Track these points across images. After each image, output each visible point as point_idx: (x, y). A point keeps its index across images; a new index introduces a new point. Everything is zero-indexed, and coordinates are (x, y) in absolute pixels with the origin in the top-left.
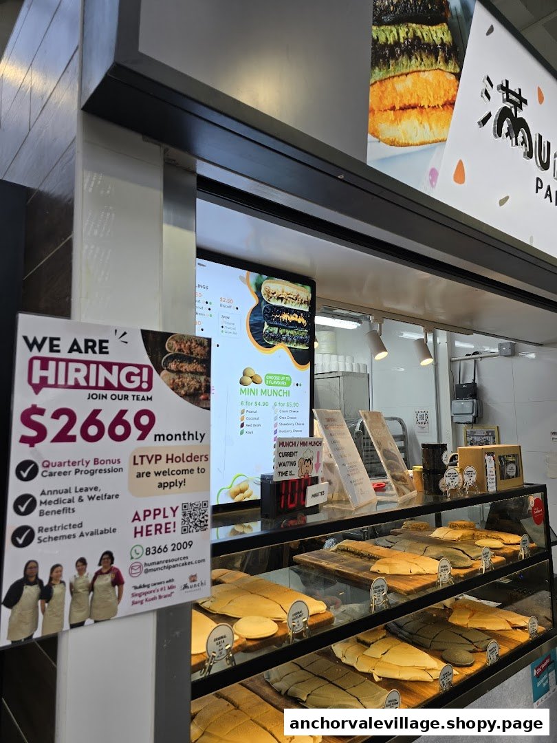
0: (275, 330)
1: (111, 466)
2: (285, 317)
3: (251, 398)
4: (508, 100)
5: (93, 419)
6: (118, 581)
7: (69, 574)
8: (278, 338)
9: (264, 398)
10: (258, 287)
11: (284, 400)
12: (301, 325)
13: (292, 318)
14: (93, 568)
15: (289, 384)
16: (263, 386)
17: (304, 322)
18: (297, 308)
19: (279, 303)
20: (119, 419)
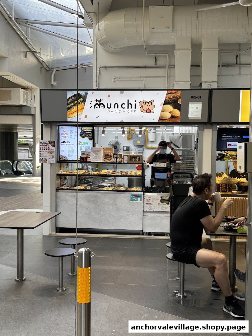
0: (85, 135)
1: (46, 152)
2: (87, 133)
3: (80, 145)
4: (97, 102)
5: (44, 148)
6: (47, 160)
7: (43, 159)
8: (86, 136)
9: (83, 146)
10: (81, 129)
11: (87, 146)
12: (90, 134)
13: (88, 133)
14: (45, 159)
15: (88, 143)
16: (83, 144)
17: (91, 133)
18: (90, 131)
19: (86, 131)
20: (47, 148)
